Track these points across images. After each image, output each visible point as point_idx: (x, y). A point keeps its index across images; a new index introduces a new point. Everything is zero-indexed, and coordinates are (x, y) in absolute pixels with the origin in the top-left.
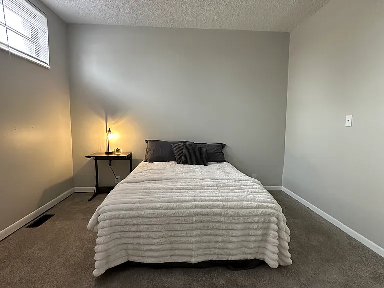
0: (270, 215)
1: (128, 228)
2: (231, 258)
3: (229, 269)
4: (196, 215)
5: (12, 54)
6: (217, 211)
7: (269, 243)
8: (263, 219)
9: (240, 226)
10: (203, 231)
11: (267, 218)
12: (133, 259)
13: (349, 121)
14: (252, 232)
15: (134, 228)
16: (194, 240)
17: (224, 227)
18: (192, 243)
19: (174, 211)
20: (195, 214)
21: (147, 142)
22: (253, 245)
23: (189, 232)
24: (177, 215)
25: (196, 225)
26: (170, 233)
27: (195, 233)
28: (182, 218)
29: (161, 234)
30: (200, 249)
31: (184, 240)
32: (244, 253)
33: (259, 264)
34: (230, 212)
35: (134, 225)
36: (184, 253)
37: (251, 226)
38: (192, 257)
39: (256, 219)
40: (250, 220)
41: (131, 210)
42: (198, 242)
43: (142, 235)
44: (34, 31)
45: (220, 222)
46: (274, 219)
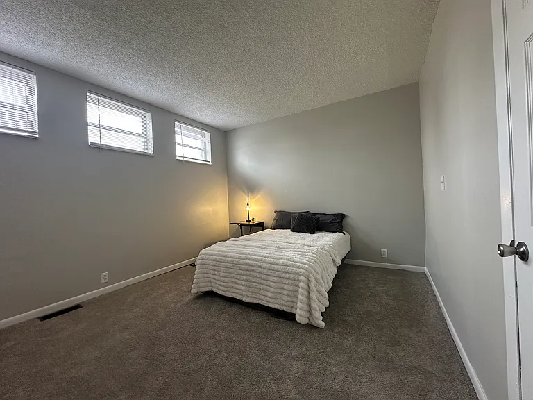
0: (298, 273)
1: (210, 267)
2: (271, 305)
3: (271, 315)
5: (185, 161)
6: (259, 263)
7: (298, 299)
8: (293, 276)
9: (275, 279)
10: (250, 278)
12: (215, 290)
14: (285, 287)
16: (244, 283)
17: (264, 277)
18: (243, 286)
21: (275, 212)
22: (285, 298)
25: (245, 272)
26: (231, 275)
27: (245, 278)
29: (226, 275)
30: (248, 291)
31: (238, 281)
32: (280, 304)
34: (268, 266)
35: (212, 265)
36: (239, 292)
37: (285, 281)
38: (243, 296)
39: (288, 275)
40: (283, 275)
41: (212, 255)
42: (247, 286)
43: (217, 273)
44: (204, 144)
45: (261, 273)
46: (301, 278)
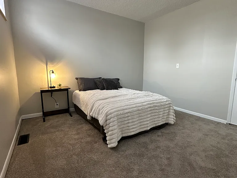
1: (124, 119)
3: (158, 129)
6: (155, 104)
7: (170, 115)
8: (168, 105)
9: (162, 110)
10: (151, 114)
11: (170, 105)
12: (124, 135)
13: (178, 66)
14: (165, 112)
15: (126, 119)
16: (148, 119)
17: (157, 111)
18: (148, 121)
19: (141, 107)
20: (149, 107)
21: (77, 79)
22: (165, 117)
23: (147, 116)
24: (143, 109)
25: (149, 112)
26: (140, 118)
27: (149, 116)
28: (144, 110)
29: (137, 119)
30: (150, 123)
31: (145, 120)
33: (166, 125)
34: (159, 104)
35: (126, 117)
36: (145, 126)
37: (165, 109)
38: (148, 127)
40: (165, 107)
42: (150, 120)
43: (130, 121)
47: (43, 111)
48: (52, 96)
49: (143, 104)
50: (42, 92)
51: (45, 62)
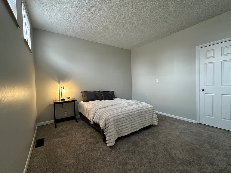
1: (119, 123)
3: (145, 130)
4: (138, 113)
9: (147, 114)
11: (153, 110)
13: (157, 80)
14: (150, 116)
15: (121, 123)
19: (132, 113)
21: (82, 92)
22: (150, 120)
23: (136, 120)
25: (138, 117)
27: (138, 119)
28: (134, 115)
30: (139, 125)
31: (135, 123)
33: (151, 126)
36: (135, 128)
37: (150, 114)
38: (137, 128)
39: (151, 111)
42: (139, 123)
45: (143, 114)
47: (55, 119)
48: (62, 107)
49: (133, 110)
50: (55, 103)
51: (58, 81)
